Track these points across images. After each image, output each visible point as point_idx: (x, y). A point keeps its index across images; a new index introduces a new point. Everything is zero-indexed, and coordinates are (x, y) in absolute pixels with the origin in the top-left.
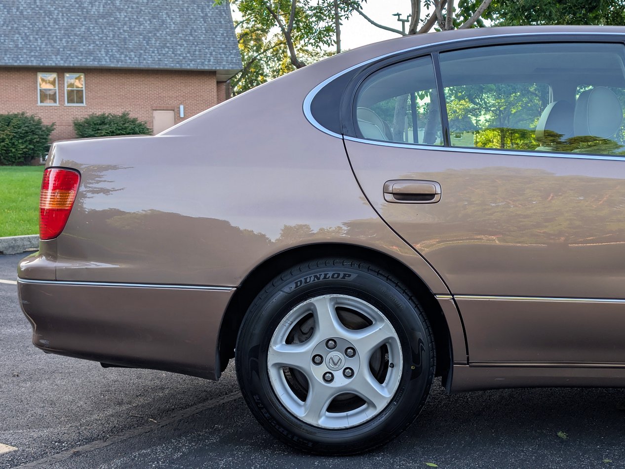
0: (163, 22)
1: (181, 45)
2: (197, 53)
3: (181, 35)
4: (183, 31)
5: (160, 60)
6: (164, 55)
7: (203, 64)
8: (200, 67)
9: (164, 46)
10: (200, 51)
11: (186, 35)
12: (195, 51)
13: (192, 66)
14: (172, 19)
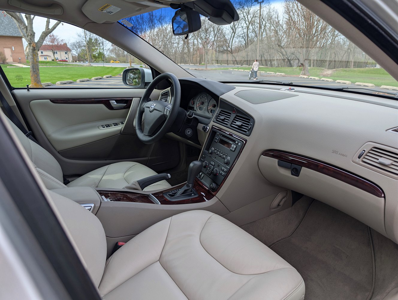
0: (3, 21)
1: (11, 29)
2: (16, 31)
3: (10, 25)
4: (10, 24)
5: (5, 33)
6: (6, 31)
7: (19, 34)
8: (18, 36)
9: (5, 29)
10: (17, 30)
11: (11, 26)
12: (16, 30)
13: (16, 35)
14: (5, 20)
